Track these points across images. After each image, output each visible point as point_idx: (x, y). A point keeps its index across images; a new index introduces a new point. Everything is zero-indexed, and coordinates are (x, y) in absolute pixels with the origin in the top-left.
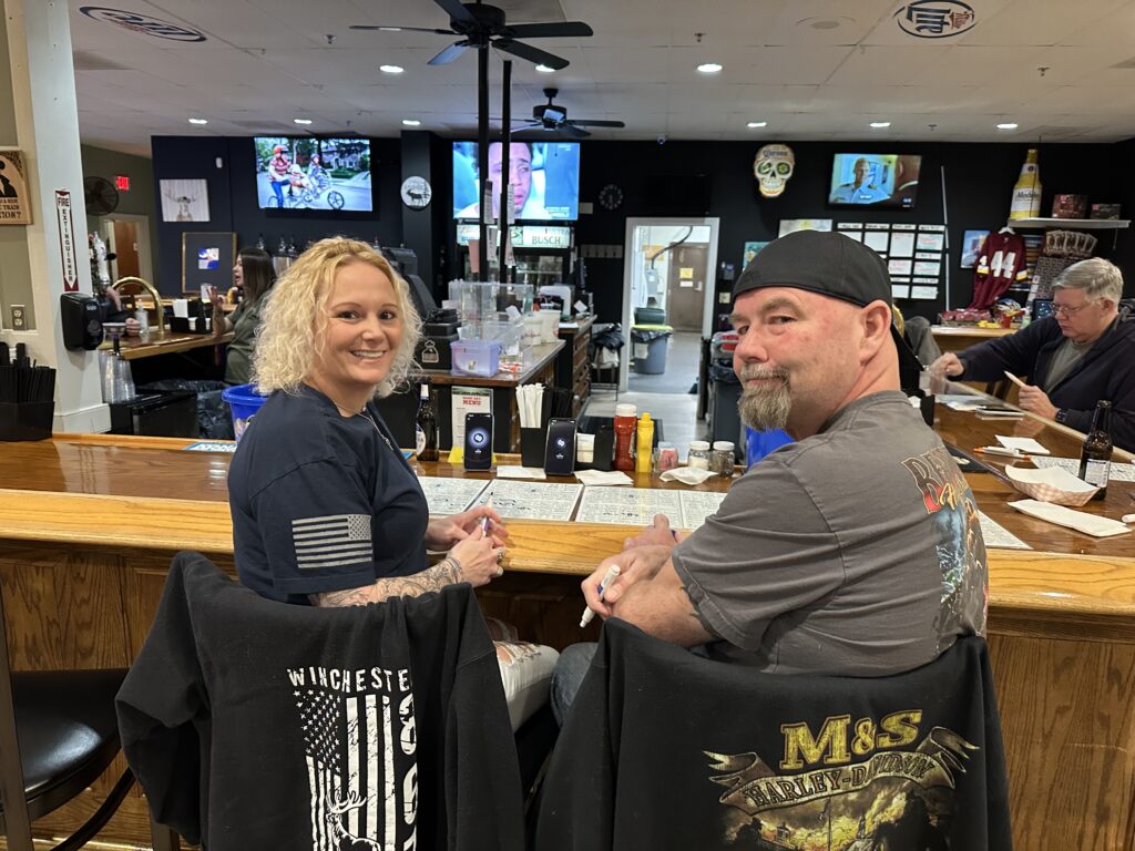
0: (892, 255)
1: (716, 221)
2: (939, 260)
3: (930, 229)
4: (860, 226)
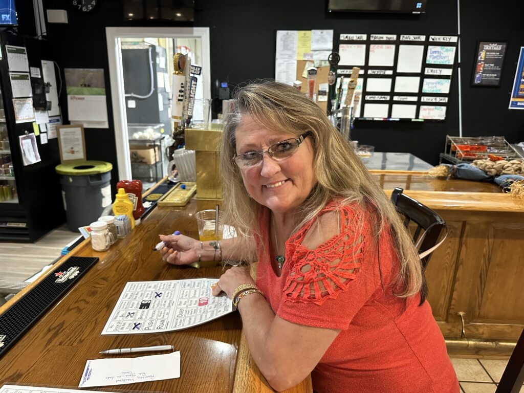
1: (206, 32)
2: (450, 76)
3: (442, 40)
4: (364, 37)
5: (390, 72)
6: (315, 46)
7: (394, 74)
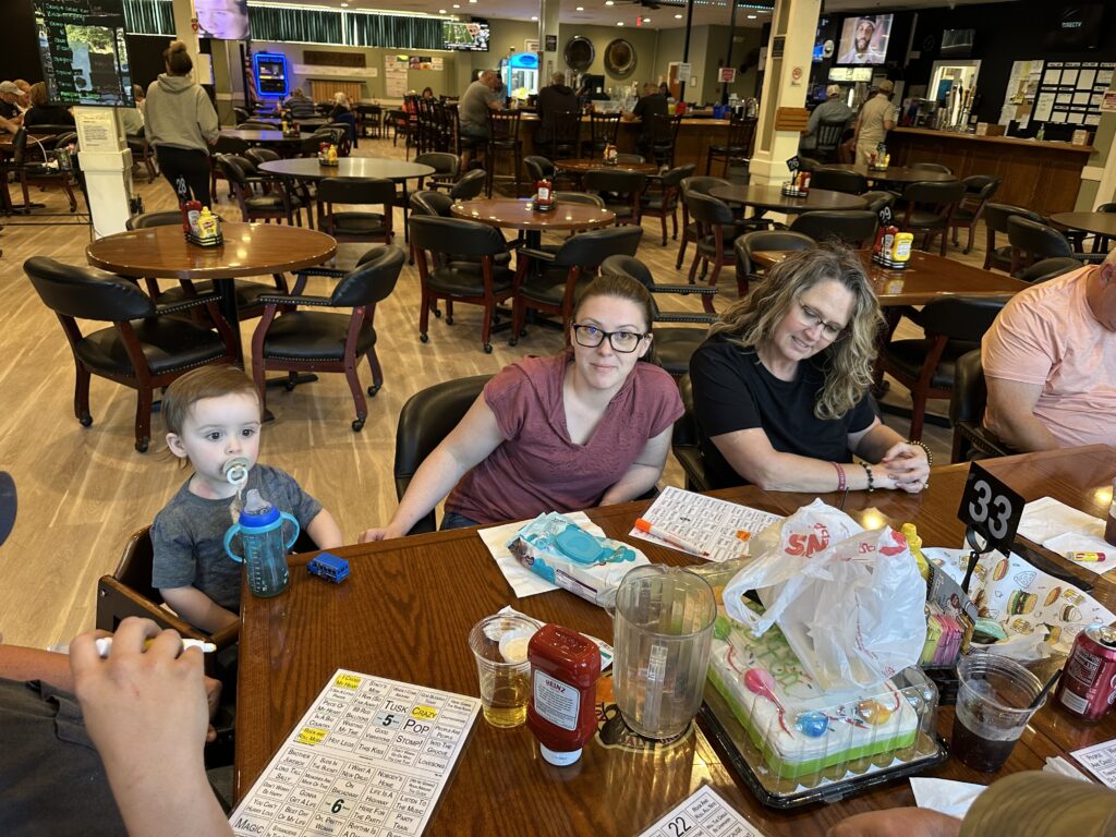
0: (1078, 88)
1: (978, 63)
4: (1061, 65)
5: (1072, 89)
6: (1032, 71)
7: (1075, 90)
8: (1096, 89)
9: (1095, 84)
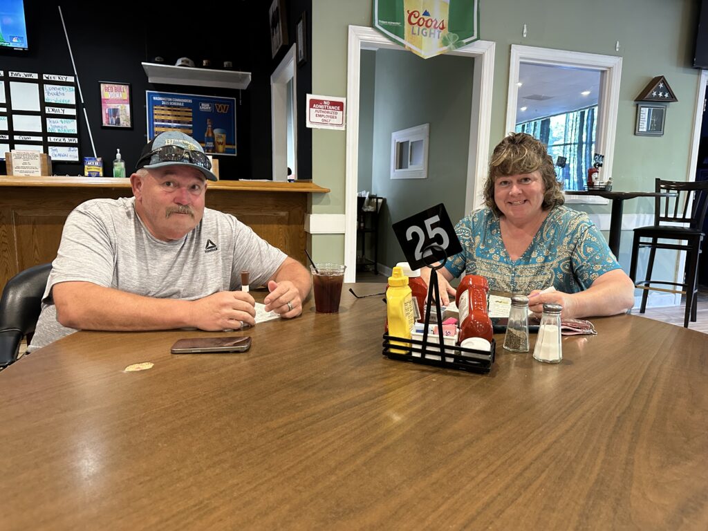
0: (14, 108)
2: (74, 116)
3: (57, 79)
5: (4, 110)
7: (9, 111)
8: (48, 110)
9: (43, 104)
